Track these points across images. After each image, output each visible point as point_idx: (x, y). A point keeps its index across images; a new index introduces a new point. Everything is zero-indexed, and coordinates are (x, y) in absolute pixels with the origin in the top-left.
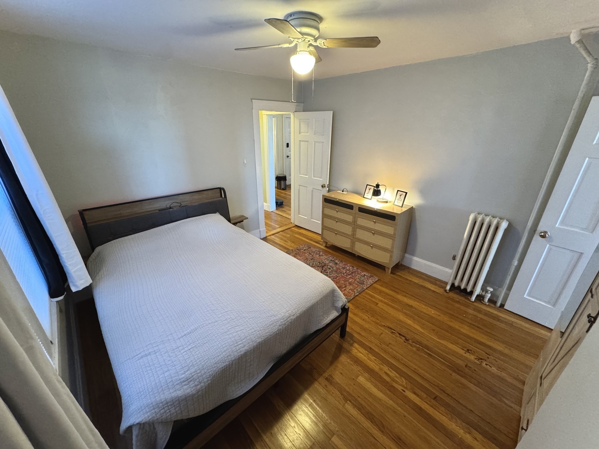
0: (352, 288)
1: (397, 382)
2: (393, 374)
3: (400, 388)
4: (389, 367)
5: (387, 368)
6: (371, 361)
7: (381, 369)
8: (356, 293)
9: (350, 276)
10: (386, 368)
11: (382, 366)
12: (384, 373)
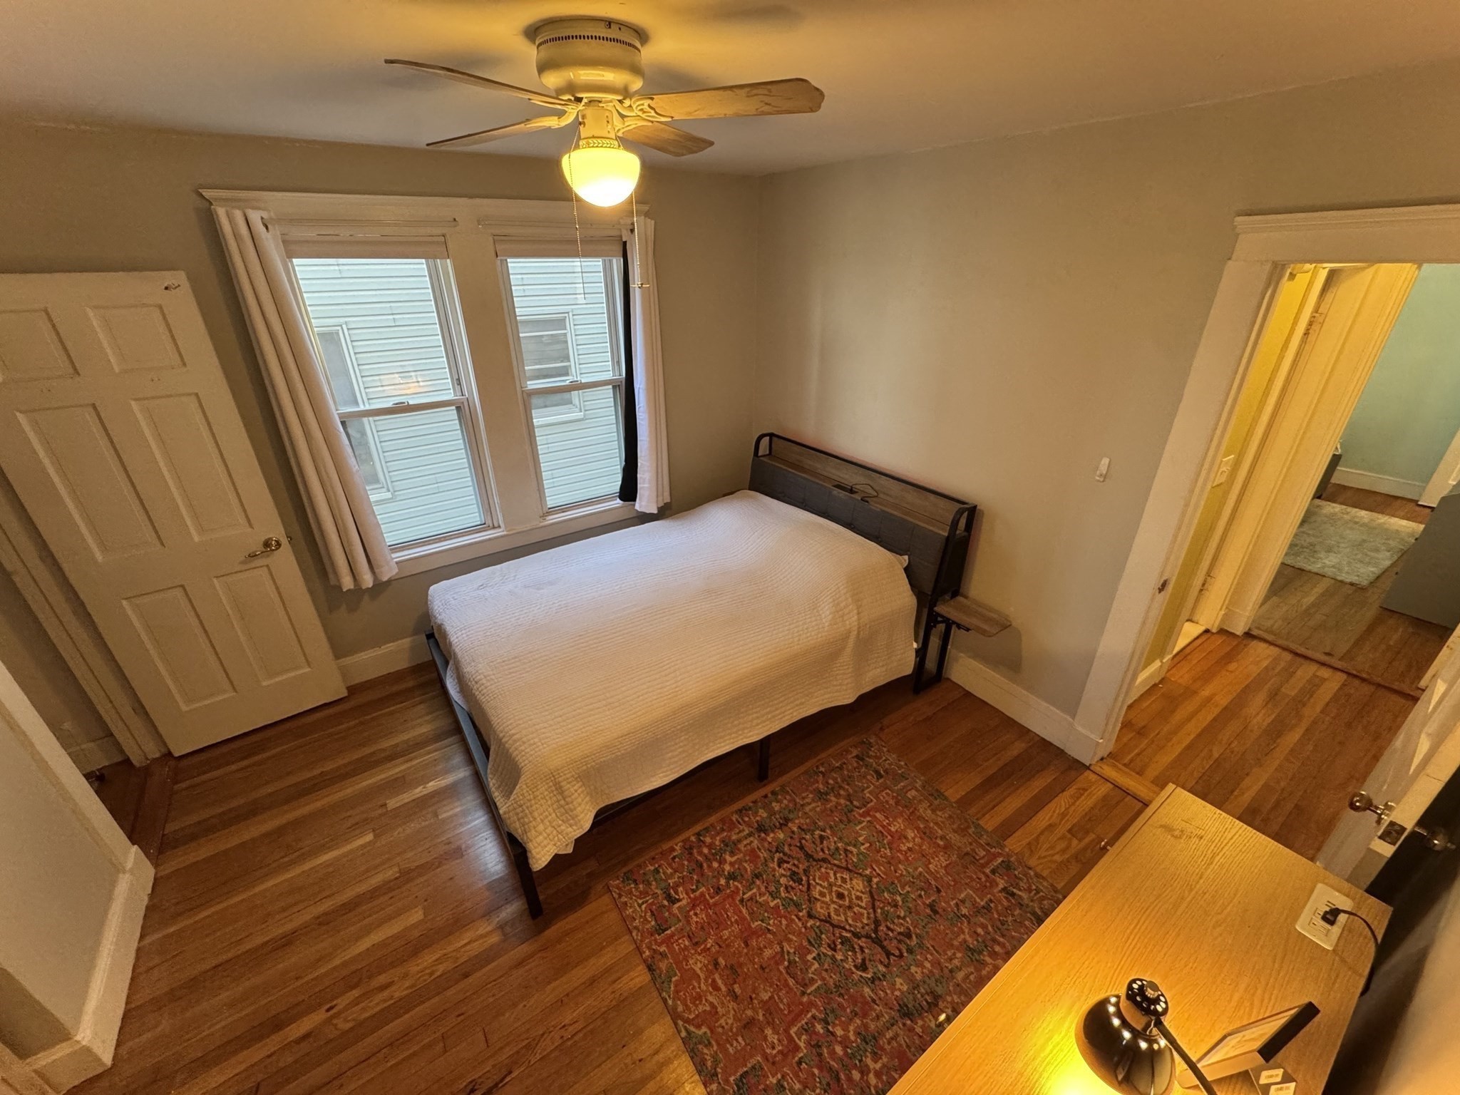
0: (722, 1021)
1: (356, 1002)
2: (376, 1004)
3: (342, 1002)
4: (397, 1001)
5: (397, 995)
6: (437, 960)
7: (405, 976)
8: (692, 1028)
9: (802, 1045)
10: (398, 992)
11: (407, 984)
12: (391, 980)
